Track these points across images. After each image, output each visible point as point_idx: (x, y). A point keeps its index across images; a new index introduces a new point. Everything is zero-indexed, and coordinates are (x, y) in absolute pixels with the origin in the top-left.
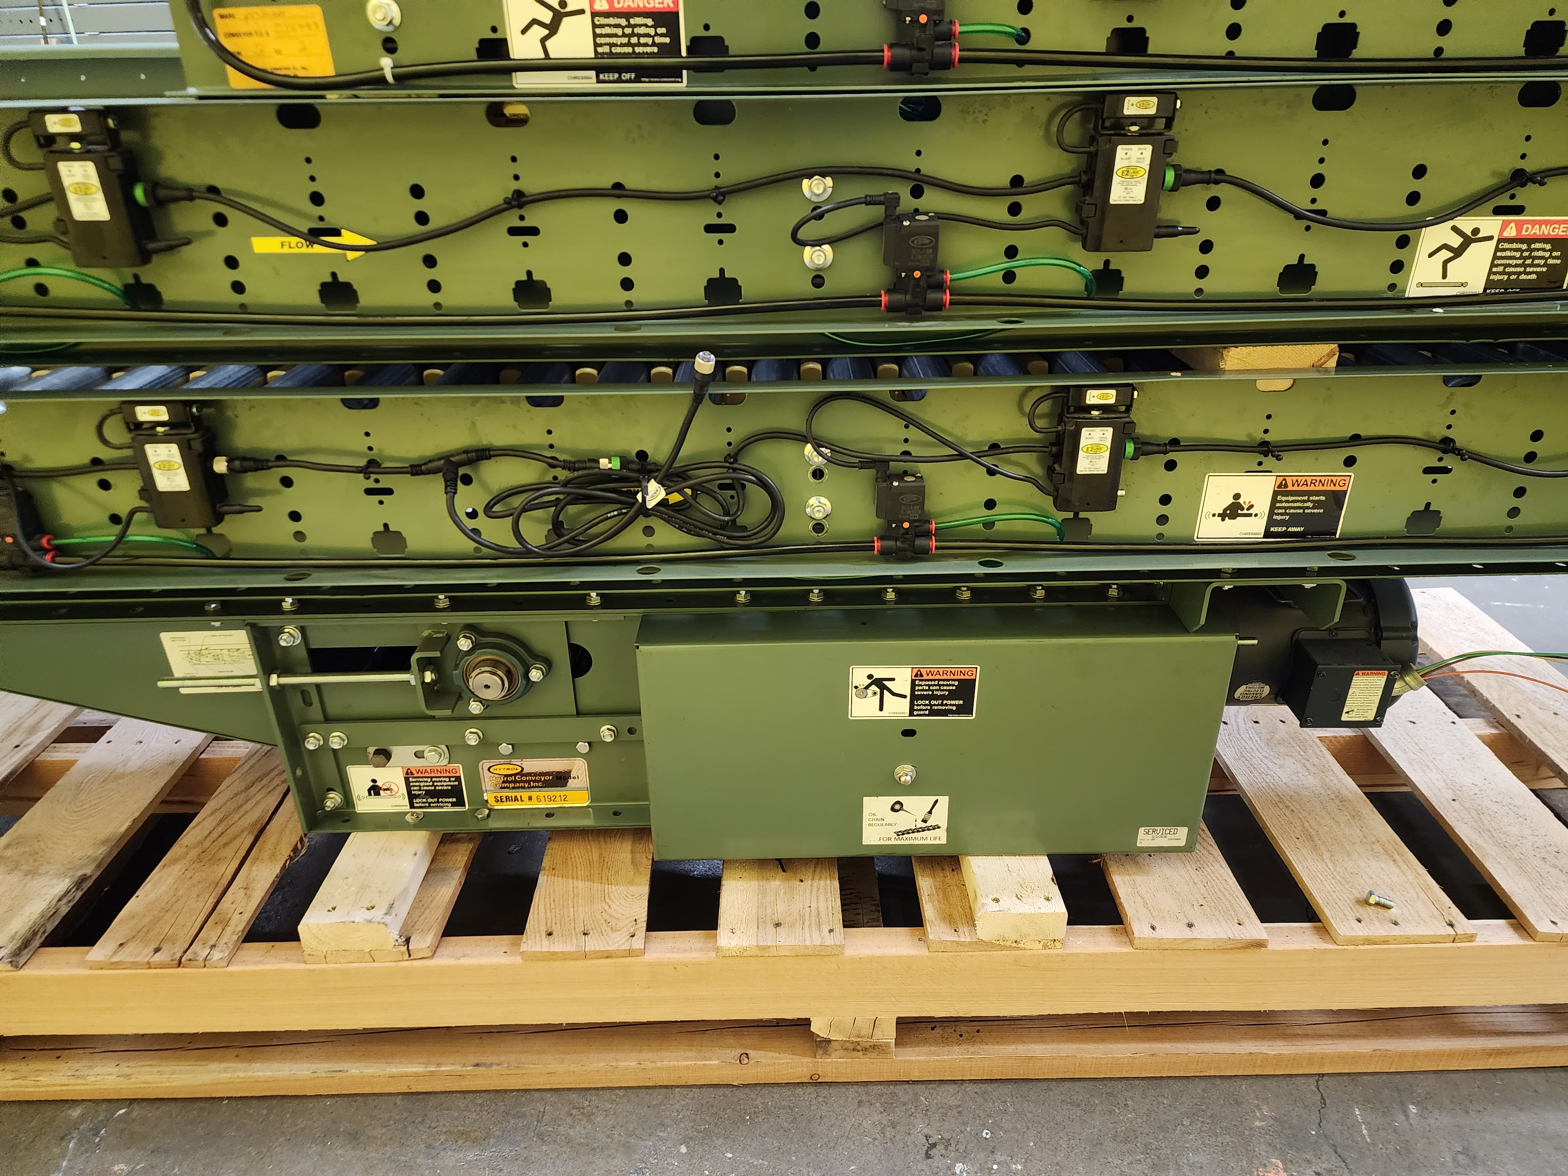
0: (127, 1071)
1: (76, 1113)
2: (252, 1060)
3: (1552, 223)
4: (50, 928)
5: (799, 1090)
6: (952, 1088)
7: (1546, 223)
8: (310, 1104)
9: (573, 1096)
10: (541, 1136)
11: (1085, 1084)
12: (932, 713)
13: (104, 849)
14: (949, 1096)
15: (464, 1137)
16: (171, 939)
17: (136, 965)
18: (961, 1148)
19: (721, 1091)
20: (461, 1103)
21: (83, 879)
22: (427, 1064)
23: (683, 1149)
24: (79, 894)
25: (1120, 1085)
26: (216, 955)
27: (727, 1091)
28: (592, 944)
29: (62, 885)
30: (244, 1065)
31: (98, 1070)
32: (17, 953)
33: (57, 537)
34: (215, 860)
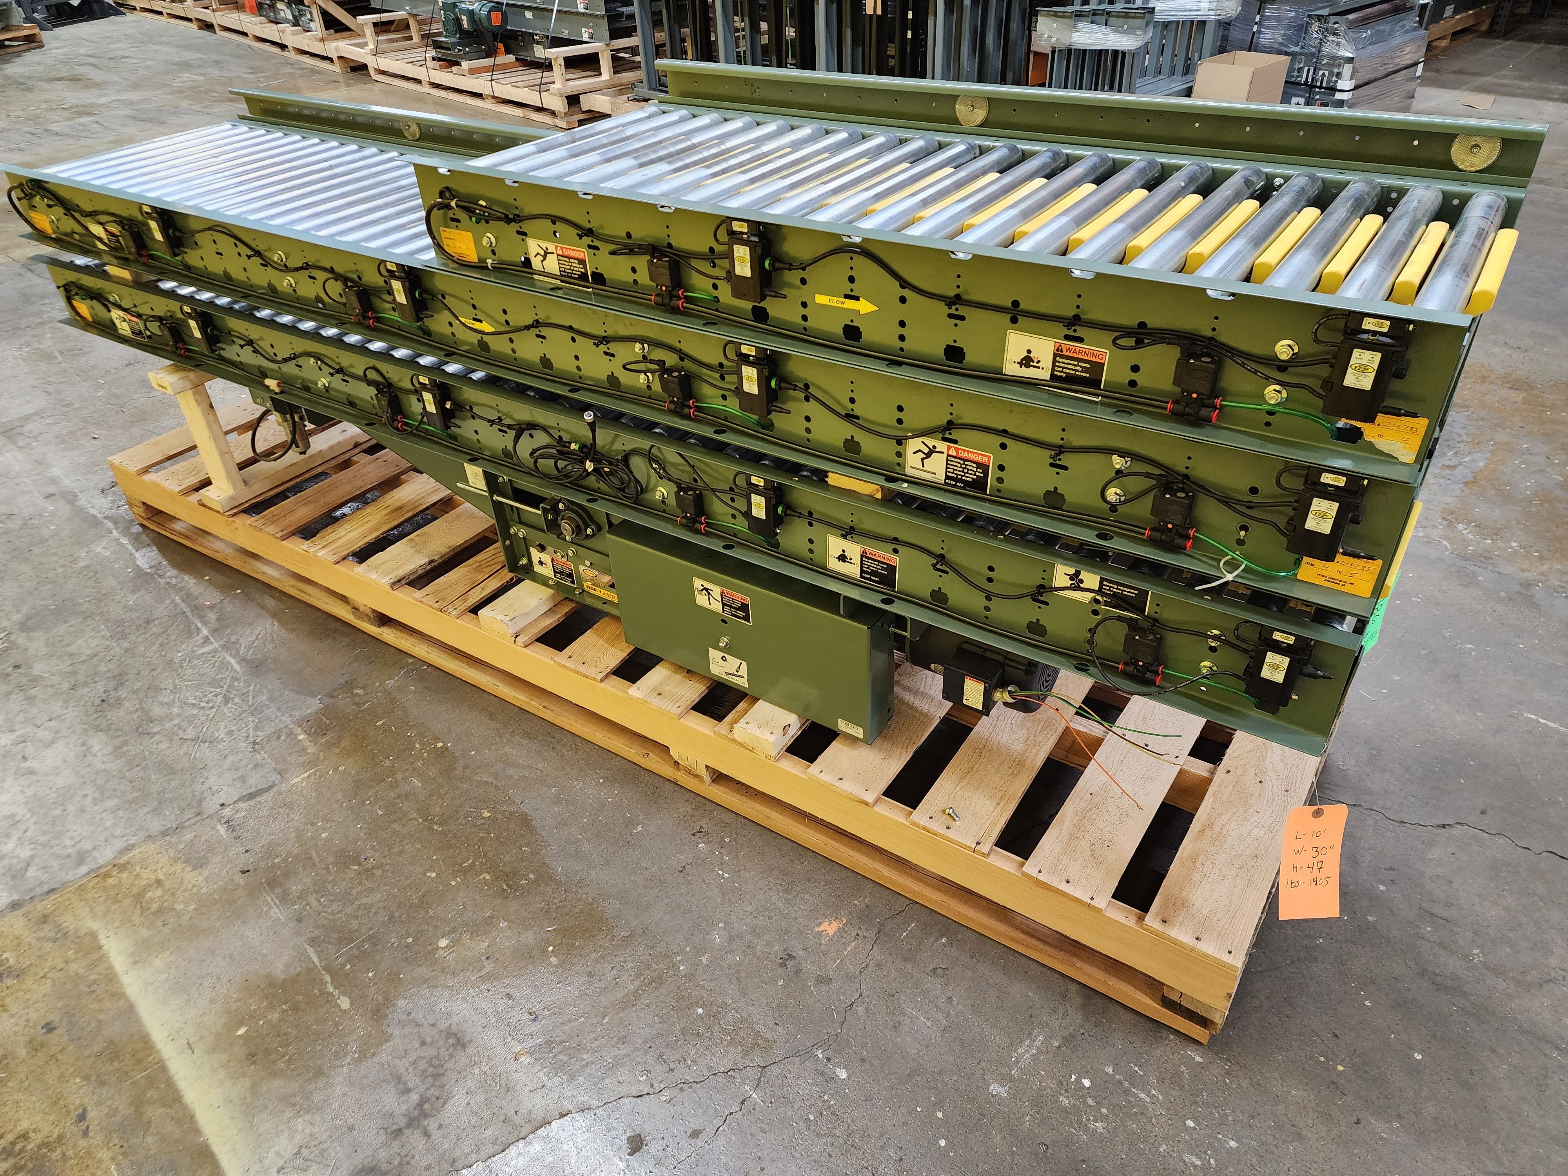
0: (429, 651)
1: (411, 661)
2: (471, 666)
3: (975, 453)
4: (411, 577)
5: (667, 783)
6: (732, 815)
7: (971, 452)
8: (485, 695)
9: (578, 739)
10: (553, 748)
11: (794, 845)
12: (732, 615)
13: (448, 550)
14: (727, 818)
15: (528, 735)
16: (444, 599)
17: (428, 605)
18: (711, 839)
19: (636, 767)
20: (536, 721)
21: (432, 561)
22: (528, 698)
23: (601, 781)
24: (429, 567)
25: (810, 853)
26: (454, 613)
27: (638, 768)
28: (582, 669)
29: (426, 560)
30: (467, 667)
31: (421, 646)
32: (394, 584)
33: (405, 417)
34: (480, 572)
